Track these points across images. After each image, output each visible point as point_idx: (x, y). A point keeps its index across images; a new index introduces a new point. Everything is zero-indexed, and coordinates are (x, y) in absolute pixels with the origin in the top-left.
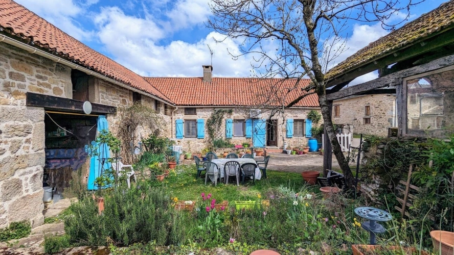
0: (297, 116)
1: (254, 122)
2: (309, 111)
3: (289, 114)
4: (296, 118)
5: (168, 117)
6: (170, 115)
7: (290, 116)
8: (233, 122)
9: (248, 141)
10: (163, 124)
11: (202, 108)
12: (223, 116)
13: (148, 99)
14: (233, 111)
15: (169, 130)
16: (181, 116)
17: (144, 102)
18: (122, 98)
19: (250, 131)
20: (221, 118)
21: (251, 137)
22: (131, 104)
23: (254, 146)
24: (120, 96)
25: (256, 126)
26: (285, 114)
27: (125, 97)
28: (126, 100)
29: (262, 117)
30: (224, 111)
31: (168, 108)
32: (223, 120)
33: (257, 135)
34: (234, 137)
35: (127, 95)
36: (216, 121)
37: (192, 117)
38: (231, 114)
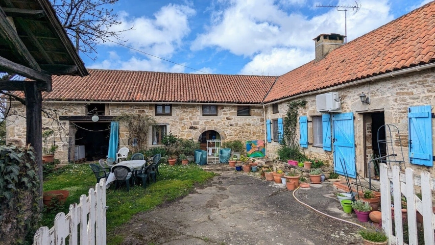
1: (333, 119)
3: (418, 90)
5: (255, 117)
6: (262, 114)
7: (423, 95)
8: (308, 122)
9: (328, 157)
10: (231, 125)
11: (281, 103)
12: (297, 112)
13: (188, 105)
14: (307, 102)
15: (259, 132)
16: (270, 116)
17: (180, 108)
18: (138, 110)
19: (328, 137)
20: (296, 115)
21: (330, 150)
22: (153, 112)
23: (335, 169)
24: (135, 108)
25: (337, 129)
26: (403, 93)
27: (142, 108)
28: (145, 110)
29: (348, 108)
30: (298, 104)
31: (254, 107)
32: (298, 118)
33: (340, 148)
34: (313, 146)
35: (147, 107)
36: (291, 120)
37: (276, 116)
38: (305, 108)
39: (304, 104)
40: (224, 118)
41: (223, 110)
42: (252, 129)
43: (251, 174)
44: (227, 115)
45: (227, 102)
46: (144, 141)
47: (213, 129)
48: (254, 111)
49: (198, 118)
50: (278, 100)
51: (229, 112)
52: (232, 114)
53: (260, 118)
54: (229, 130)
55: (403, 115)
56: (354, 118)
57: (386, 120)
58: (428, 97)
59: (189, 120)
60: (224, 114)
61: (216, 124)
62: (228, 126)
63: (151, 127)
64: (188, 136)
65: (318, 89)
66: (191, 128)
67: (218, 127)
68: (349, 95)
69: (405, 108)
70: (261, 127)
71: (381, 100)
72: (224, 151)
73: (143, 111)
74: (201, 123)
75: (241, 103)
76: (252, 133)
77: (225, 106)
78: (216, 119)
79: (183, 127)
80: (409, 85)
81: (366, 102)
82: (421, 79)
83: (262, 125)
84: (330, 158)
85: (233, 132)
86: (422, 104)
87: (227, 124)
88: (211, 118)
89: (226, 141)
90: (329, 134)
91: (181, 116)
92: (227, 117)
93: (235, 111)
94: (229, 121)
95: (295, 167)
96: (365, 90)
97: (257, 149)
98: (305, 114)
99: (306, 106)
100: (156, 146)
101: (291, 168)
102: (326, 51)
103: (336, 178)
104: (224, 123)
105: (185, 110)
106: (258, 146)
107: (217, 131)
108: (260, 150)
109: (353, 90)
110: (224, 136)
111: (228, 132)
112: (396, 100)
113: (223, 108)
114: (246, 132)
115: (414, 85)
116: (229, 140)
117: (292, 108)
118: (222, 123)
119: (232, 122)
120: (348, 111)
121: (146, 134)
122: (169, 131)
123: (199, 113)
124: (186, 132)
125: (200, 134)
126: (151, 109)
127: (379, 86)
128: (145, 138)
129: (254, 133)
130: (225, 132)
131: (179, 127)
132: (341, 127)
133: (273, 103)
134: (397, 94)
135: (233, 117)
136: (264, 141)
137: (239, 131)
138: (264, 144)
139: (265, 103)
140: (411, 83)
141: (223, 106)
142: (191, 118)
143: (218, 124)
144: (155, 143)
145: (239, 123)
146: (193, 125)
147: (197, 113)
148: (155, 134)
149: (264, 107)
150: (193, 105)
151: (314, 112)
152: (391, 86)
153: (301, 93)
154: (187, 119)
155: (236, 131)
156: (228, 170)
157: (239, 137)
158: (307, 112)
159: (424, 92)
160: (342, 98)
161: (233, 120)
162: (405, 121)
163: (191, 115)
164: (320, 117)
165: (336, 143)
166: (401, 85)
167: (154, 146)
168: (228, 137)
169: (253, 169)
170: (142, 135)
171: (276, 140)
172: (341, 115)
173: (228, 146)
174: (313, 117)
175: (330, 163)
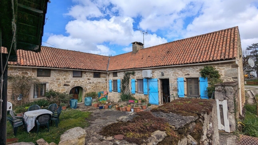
0: (188, 74)
1: (149, 81)
2: (203, 68)
3: (180, 72)
4: (187, 77)
5: (103, 78)
6: (106, 77)
7: (181, 74)
8: (135, 82)
9: (146, 97)
10: (90, 83)
11: (119, 72)
12: (129, 77)
13: (63, 70)
14: (135, 73)
15: (105, 86)
16: (111, 78)
17: (57, 72)
18: (21, 72)
19: (146, 89)
20: (129, 78)
21: (147, 94)
22: (35, 74)
23: (150, 102)
24: (19, 71)
25: (150, 85)
26: (175, 73)
27: (25, 71)
28: (28, 72)
29: (155, 77)
30: (130, 73)
31: (102, 73)
32: (130, 80)
33: (152, 93)
34: (138, 93)
35: (30, 70)
36: (126, 81)
37: (115, 78)
38: (134, 75)
39: (133, 74)
40: (86, 79)
41: (86, 74)
42: (101, 85)
43: (110, 110)
44: (88, 77)
45: (89, 70)
46: (27, 96)
47: (80, 86)
48: (102, 75)
49: (70, 79)
50: (118, 70)
51: (89, 75)
52: (90, 76)
53: (105, 79)
54: (89, 86)
55: (175, 80)
56: (158, 81)
57: (170, 82)
58: (182, 75)
59: (63, 80)
60: (86, 76)
61: (81, 82)
62: (88, 84)
63: (33, 85)
64: (62, 90)
65: (142, 68)
66: (65, 85)
67: (83, 84)
68: (156, 71)
69: (176, 78)
70: (105, 84)
71: (168, 75)
72: (87, 99)
73: (27, 73)
74: (71, 82)
75: (96, 70)
76: (101, 87)
77: (87, 72)
78: (81, 79)
79: (59, 84)
80: (177, 70)
81: (163, 75)
82: (181, 69)
83: (106, 83)
84: (147, 98)
85: (91, 87)
86: (181, 77)
87: (88, 82)
88: (78, 79)
89: (87, 93)
90: (147, 87)
91: (58, 77)
92: (88, 78)
93: (92, 75)
94: (89, 80)
95: (133, 103)
96: (162, 70)
97: (103, 96)
98: (134, 78)
99: (135, 74)
100: (37, 99)
101: (131, 104)
102: (137, 49)
103: (150, 106)
104: (86, 82)
105: (61, 73)
106: (104, 94)
107: (82, 87)
108: (105, 96)
109: (158, 70)
110: (86, 89)
111: (88, 87)
112: (173, 75)
113: (86, 73)
114: (98, 87)
115: (179, 70)
116: (89, 92)
117: (126, 75)
118: (85, 82)
119: (91, 81)
120: (155, 78)
121: (29, 90)
122: (48, 87)
123: (71, 76)
124: (61, 88)
125: (71, 89)
126: (33, 72)
127: (167, 69)
128: (27, 93)
129: (102, 87)
130: (86, 87)
131: (56, 85)
132: (152, 84)
133: (115, 71)
134: (174, 73)
135: (91, 78)
136: (107, 91)
137: (94, 86)
138: (107, 93)
139: (108, 71)
140: (178, 70)
141: (86, 71)
142: (65, 79)
143: (83, 83)
144: (36, 97)
145: (94, 82)
146: (66, 83)
147: (69, 75)
148: (36, 90)
149: (108, 73)
150: (66, 70)
151: (138, 77)
152: (171, 70)
153: (133, 68)
154: (62, 79)
155: (93, 86)
156: (95, 109)
157: (94, 90)
158: (135, 77)
159: (181, 73)
160: (153, 72)
161: (91, 80)
162: (176, 83)
163: (65, 77)
164: (142, 80)
165: (150, 91)
166: (175, 70)
167: (35, 99)
168: (88, 90)
169: (110, 107)
170: (25, 92)
171: (115, 91)
172: (152, 79)
173: (88, 95)
174: (137, 80)
175: (147, 100)
